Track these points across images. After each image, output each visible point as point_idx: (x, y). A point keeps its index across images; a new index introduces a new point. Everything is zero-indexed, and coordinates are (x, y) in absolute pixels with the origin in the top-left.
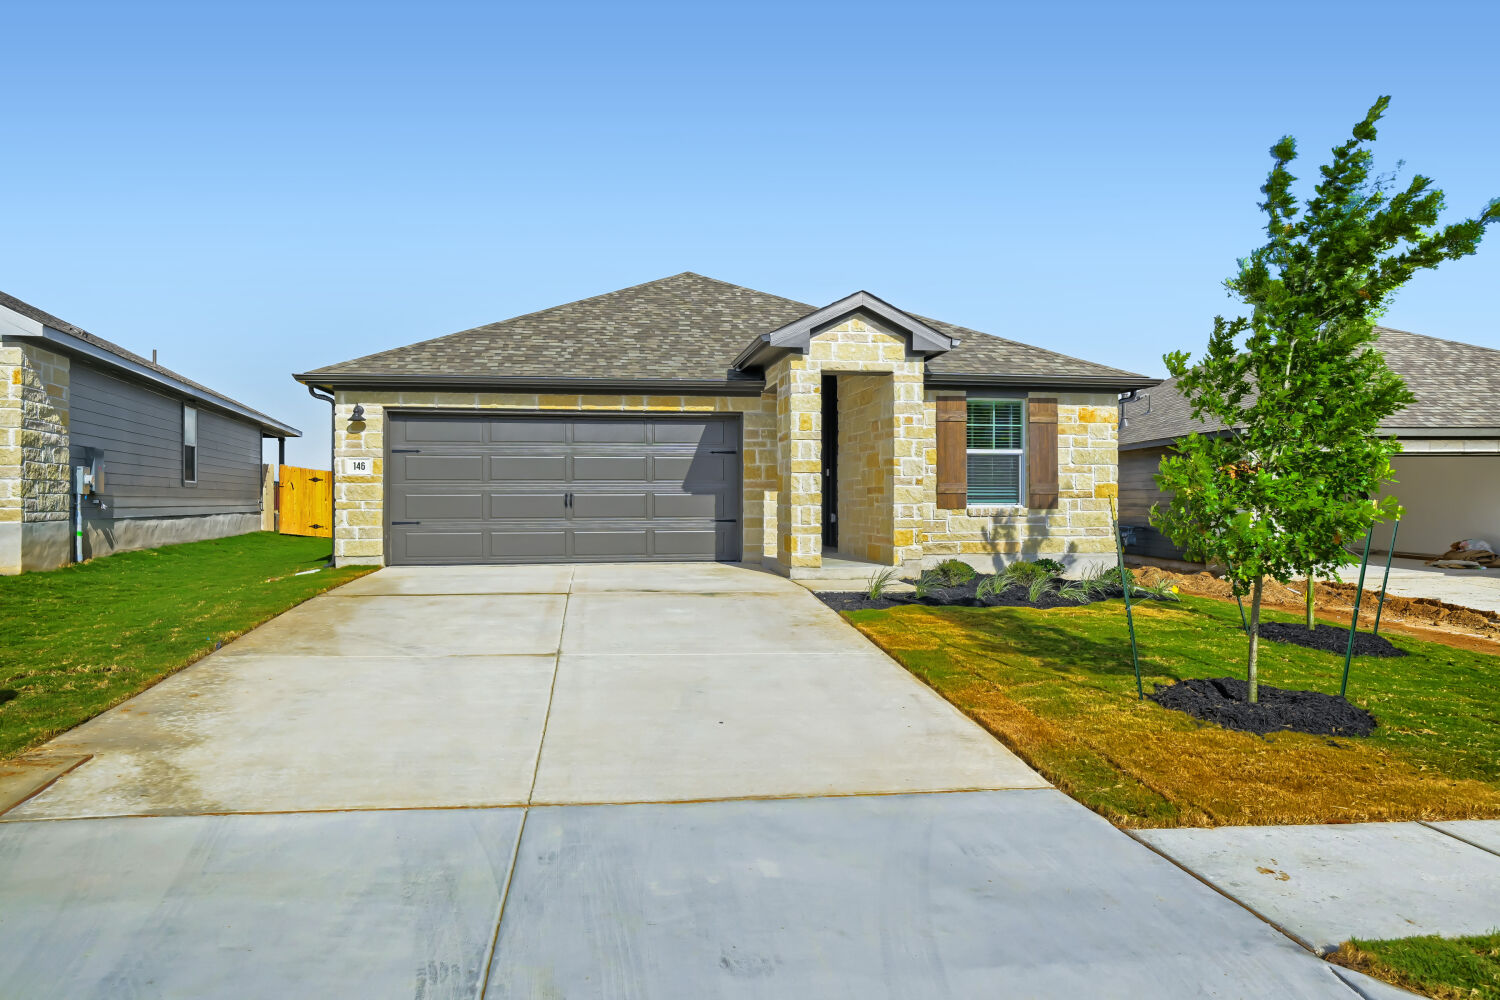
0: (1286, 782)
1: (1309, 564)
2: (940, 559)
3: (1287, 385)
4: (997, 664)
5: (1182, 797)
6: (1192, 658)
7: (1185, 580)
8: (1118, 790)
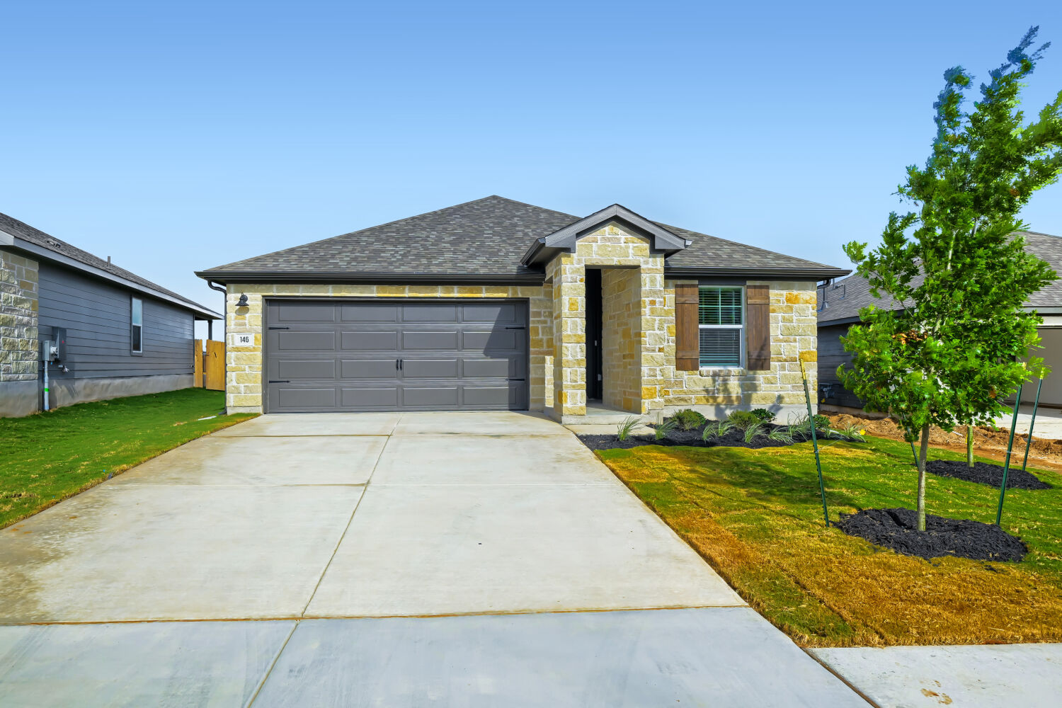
0: (948, 604)
1: (969, 415)
2: (677, 409)
3: (949, 267)
4: (712, 495)
5: (857, 618)
6: (872, 490)
7: (871, 425)
8: (802, 611)
